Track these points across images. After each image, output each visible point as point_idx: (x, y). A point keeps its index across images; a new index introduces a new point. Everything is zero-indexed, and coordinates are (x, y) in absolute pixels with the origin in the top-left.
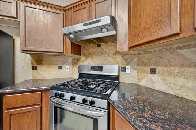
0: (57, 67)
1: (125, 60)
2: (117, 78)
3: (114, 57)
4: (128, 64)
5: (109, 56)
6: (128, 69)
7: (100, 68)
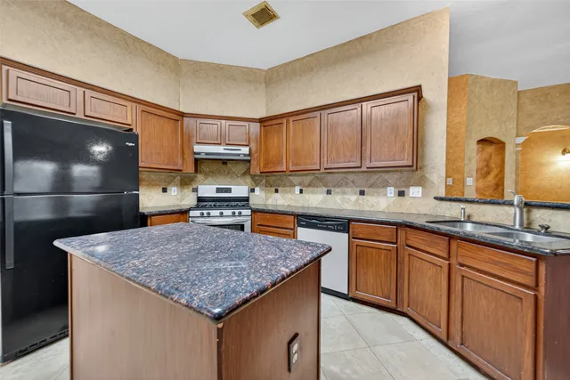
0: (161, 190)
1: (255, 181)
2: (247, 199)
3: (243, 177)
4: (256, 186)
6: (257, 189)
7: (229, 190)
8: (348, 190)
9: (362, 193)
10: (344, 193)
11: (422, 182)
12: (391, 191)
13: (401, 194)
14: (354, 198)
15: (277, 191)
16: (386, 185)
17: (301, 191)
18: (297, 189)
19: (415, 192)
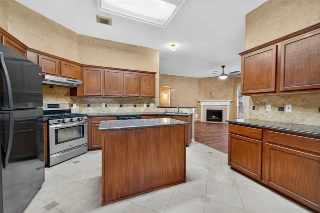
1: (73, 100)
3: (65, 97)
4: (74, 103)
5: (61, 97)
8: (130, 105)
9: (135, 106)
10: (128, 106)
11: (154, 102)
12: (145, 105)
13: (148, 106)
14: (132, 108)
15: (89, 106)
16: (143, 103)
17: (106, 106)
18: (104, 105)
19: (152, 105)
